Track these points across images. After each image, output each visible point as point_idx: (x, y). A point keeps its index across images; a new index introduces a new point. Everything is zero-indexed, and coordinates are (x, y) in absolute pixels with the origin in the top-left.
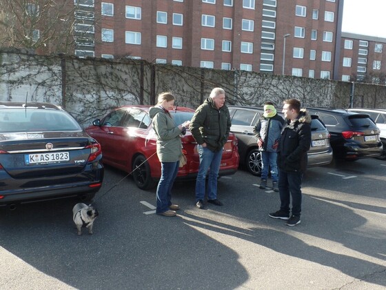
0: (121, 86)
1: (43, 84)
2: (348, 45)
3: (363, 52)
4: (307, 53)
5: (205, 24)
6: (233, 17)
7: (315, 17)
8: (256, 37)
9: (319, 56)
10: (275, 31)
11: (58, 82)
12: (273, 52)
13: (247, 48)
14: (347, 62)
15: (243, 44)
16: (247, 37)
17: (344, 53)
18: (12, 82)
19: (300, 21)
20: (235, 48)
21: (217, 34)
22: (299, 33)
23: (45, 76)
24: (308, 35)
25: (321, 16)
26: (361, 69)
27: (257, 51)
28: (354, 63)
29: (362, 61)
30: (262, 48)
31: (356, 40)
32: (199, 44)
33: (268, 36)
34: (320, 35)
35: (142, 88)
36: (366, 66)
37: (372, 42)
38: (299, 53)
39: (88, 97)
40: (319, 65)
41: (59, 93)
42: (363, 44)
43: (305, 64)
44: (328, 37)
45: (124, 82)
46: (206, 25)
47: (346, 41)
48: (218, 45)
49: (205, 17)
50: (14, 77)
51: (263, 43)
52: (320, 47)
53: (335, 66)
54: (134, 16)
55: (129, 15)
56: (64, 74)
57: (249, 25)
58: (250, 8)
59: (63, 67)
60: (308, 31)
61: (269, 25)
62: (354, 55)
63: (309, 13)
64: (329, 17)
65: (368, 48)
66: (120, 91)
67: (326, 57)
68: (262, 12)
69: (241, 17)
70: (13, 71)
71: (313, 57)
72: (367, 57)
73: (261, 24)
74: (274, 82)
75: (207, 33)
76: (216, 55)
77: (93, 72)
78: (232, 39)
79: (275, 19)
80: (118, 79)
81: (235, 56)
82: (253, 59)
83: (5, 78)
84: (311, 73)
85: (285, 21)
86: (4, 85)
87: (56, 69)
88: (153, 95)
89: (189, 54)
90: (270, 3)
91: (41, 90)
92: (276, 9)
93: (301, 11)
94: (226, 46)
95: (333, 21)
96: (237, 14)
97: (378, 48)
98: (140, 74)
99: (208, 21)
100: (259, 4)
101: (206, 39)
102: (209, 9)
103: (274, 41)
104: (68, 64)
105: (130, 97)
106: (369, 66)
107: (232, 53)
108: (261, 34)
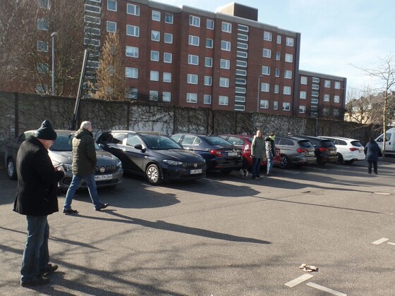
0: (199, 122)
1: (166, 122)
2: (304, 81)
3: (315, 87)
4: (272, 88)
5: (191, 62)
6: (213, 57)
7: (278, 58)
8: (231, 74)
9: (281, 90)
10: (246, 69)
11: (172, 121)
12: (245, 86)
13: (224, 83)
14: (303, 95)
15: (221, 79)
16: (225, 73)
17: (301, 88)
18: (154, 121)
19: (266, 62)
20: (215, 82)
22: (266, 71)
23: (166, 118)
24: (272, 73)
25: (283, 58)
26: (314, 101)
27: (233, 86)
28: (309, 96)
29: (315, 95)
30: (237, 83)
31: (310, 76)
32: (186, 79)
33: (241, 73)
34: (282, 74)
35: (208, 124)
36: (318, 98)
37: (322, 78)
38: (265, 88)
39: (184, 128)
40: (281, 98)
41: (172, 127)
42: (315, 80)
43: (270, 96)
44: (288, 75)
46: (191, 64)
47: (302, 78)
48: (201, 80)
49: (191, 57)
50: (155, 118)
51: (237, 79)
52: (283, 83)
53: (294, 98)
54: (132, 54)
55: (129, 54)
56: (175, 115)
57: (226, 64)
58: (227, 50)
59: (174, 112)
61: (242, 64)
62: (308, 89)
63: (273, 55)
64: (289, 58)
65: (319, 84)
66: (198, 125)
67: (287, 91)
68: (236, 53)
69: (220, 57)
70: (154, 115)
71: (276, 91)
72: (319, 91)
73: (236, 63)
75: (193, 70)
76: (199, 89)
77: (187, 115)
78: (212, 75)
79: (247, 60)
80: (197, 118)
81: (214, 90)
82: (230, 92)
83: (151, 119)
84: (276, 104)
85: (255, 61)
86: (151, 123)
87: (172, 114)
88: (213, 127)
89: (177, 87)
90: (242, 46)
91: (165, 125)
92: (247, 51)
93: (267, 53)
94: (207, 81)
95: (292, 62)
96: (216, 54)
97: (327, 84)
98: (207, 115)
99: (193, 60)
100: (234, 47)
101: (191, 75)
102: (194, 50)
103: (246, 77)
104: (177, 111)
105: (202, 128)
106: (320, 98)
107: (212, 86)
108: (235, 72)
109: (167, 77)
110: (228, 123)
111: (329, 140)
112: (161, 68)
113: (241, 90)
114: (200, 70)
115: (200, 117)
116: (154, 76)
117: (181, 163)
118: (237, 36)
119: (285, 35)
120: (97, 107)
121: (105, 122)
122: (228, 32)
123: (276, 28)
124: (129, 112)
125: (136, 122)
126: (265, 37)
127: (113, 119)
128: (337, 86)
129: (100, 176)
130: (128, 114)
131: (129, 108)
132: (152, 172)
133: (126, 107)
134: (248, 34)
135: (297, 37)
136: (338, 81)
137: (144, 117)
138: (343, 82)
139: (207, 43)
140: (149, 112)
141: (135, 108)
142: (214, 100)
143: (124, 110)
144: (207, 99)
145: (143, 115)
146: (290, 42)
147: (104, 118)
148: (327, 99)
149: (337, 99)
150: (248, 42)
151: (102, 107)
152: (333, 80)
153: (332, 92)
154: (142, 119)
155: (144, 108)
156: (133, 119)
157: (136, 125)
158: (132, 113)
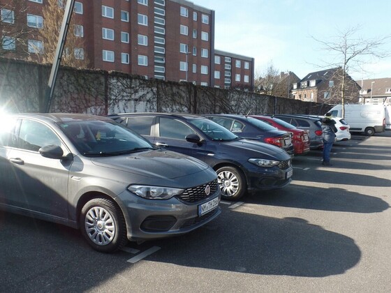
0: (182, 102)
1: (148, 101)
2: (217, 60)
3: (227, 67)
4: (190, 67)
6: (130, 32)
7: (194, 36)
8: (150, 51)
9: (199, 69)
10: (165, 46)
11: (156, 99)
12: (164, 65)
13: (143, 60)
14: (217, 75)
15: (140, 57)
16: (142, 50)
17: (215, 67)
18: (136, 100)
19: (184, 39)
20: (133, 60)
22: (183, 49)
23: (149, 96)
24: (190, 51)
25: (199, 36)
26: (227, 81)
27: (151, 64)
28: (222, 75)
29: (227, 74)
30: (156, 61)
31: (223, 56)
32: (101, 55)
33: (159, 50)
34: (199, 52)
35: (190, 102)
36: (231, 78)
37: (234, 58)
38: (184, 67)
39: (168, 109)
40: (199, 77)
41: (156, 108)
42: (227, 60)
43: (189, 74)
44: (205, 54)
45: (183, 98)
46: (106, 38)
47: (216, 57)
48: (118, 57)
49: (105, 31)
50: (137, 96)
51: (155, 56)
52: (200, 62)
53: (211, 77)
54: (35, 25)
56: (158, 92)
57: (143, 40)
58: (144, 24)
59: (158, 88)
60: (190, 48)
61: (159, 41)
62: (221, 68)
63: (190, 32)
64: (205, 36)
65: (231, 64)
66: (181, 105)
67: (204, 70)
68: (154, 29)
69: (137, 32)
70: (136, 92)
71: (194, 71)
72: (231, 71)
73: (154, 39)
75: (108, 45)
76: (116, 67)
77: (171, 92)
78: (129, 51)
79: (164, 36)
80: (181, 96)
81: (133, 67)
82: (149, 71)
83: (133, 97)
85: (172, 39)
86: (133, 102)
87: (155, 89)
88: (195, 107)
90: (159, 21)
91: (149, 106)
92: (165, 27)
93: (184, 30)
94: (124, 59)
95: (207, 40)
96: (132, 29)
97: (238, 64)
98: (190, 92)
99: (108, 34)
100: (151, 21)
101: (106, 51)
102: (108, 24)
103: (164, 55)
104: (160, 86)
106: (232, 78)
107: (130, 65)
108: (154, 49)
113: (159, 69)
114: (116, 46)
115: (183, 95)
118: (154, 10)
119: (201, 11)
120: (65, 78)
121: (77, 102)
122: (144, 4)
123: (192, 4)
124: (106, 87)
125: (116, 101)
126: (182, 12)
127: (87, 97)
128: (247, 66)
129: (207, 204)
130: (106, 91)
131: (106, 80)
132: (225, 178)
133: (103, 80)
134: (165, 8)
135: (211, 15)
136: (247, 61)
137: (125, 94)
138: (251, 62)
139: (123, 15)
140: (131, 88)
141: (114, 81)
143: (101, 84)
145: (123, 91)
146: (205, 19)
147: (76, 96)
148: (238, 78)
149: (246, 79)
150: (165, 17)
151: (73, 78)
152: (243, 60)
153: (243, 72)
154: (123, 96)
155: (124, 82)
156: (113, 97)
157: (116, 106)
158: (110, 89)
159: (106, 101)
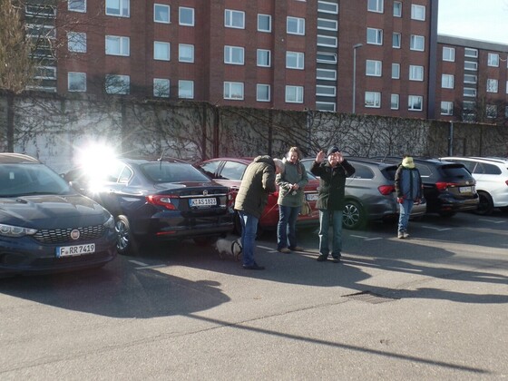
2: (448, 55)
3: (470, 66)
4: (386, 69)
5: (229, 25)
6: (272, 13)
7: (397, 13)
8: (308, 44)
9: (404, 72)
10: (337, 34)
11: (119, 131)
12: (335, 67)
13: (295, 60)
14: (447, 81)
15: (289, 54)
16: (295, 43)
17: (443, 68)
18: (74, 132)
19: (374, 20)
20: (277, 60)
21: (248, 39)
22: (374, 37)
24: (387, 40)
25: (406, 12)
26: (468, 92)
27: (311, 66)
28: (458, 82)
29: (469, 80)
30: (319, 61)
31: (460, 46)
32: (221, 55)
33: (324, 42)
34: (406, 41)
35: (204, 135)
36: (476, 86)
37: (483, 50)
38: (374, 69)
40: (405, 87)
41: (119, 144)
42: (471, 53)
43: (384, 84)
44: (418, 44)
45: (186, 128)
46: (231, 26)
47: (445, 50)
48: (251, 57)
49: (230, 14)
50: (76, 126)
51: (319, 53)
52: (407, 59)
53: (430, 87)
54: (118, 11)
55: (111, 10)
57: (297, 26)
59: (124, 113)
60: (387, 35)
61: (327, 25)
62: (457, 69)
63: (388, 7)
64: (418, 13)
65: (478, 60)
66: (181, 139)
67: (416, 74)
68: (317, 6)
69: (285, 13)
70: (75, 119)
71: (396, 74)
72: (477, 73)
73: (316, 24)
74: (354, 124)
75: (234, 37)
76: (247, 74)
77: (153, 118)
78: (271, 46)
79: (337, 17)
81: (276, 76)
82: (306, 78)
83: (67, 127)
84: (394, 99)
85: (353, 20)
86: (66, 135)
87: (117, 115)
88: (216, 143)
89: (206, 71)
93: (376, 4)
94: (262, 59)
95: (424, 20)
96: (278, 8)
97: (493, 60)
98: (203, 118)
99: (234, 19)
101: (231, 48)
102: (236, 1)
103: (337, 50)
104: (129, 110)
105: (191, 146)
106: (480, 86)
107: (272, 68)
108: (316, 40)
109: (186, 53)
110: (252, 134)
111: (458, 166)
112: (174, 35)
113: (327, 74)
116: (161, 51)
117: (32, 231)
124: (11, 114)
125: (30, 134)
130: (10, 119)
131: (11, 104)
133: (3, 103)
137: (50, 123)
140: (62, 114)
141: (26, 105)
142: (277, 94)
144: (262, 93)
145: (44, 118)
148: (492, 87)
152: (504, 52)
153: (503, 75)
154: (46, 127)
155: (49, 105)
156: (23, 129)
157: (31, 142)
158: (19, 116)
159: (10, 134)
